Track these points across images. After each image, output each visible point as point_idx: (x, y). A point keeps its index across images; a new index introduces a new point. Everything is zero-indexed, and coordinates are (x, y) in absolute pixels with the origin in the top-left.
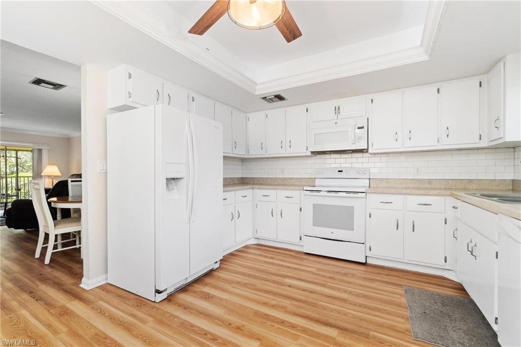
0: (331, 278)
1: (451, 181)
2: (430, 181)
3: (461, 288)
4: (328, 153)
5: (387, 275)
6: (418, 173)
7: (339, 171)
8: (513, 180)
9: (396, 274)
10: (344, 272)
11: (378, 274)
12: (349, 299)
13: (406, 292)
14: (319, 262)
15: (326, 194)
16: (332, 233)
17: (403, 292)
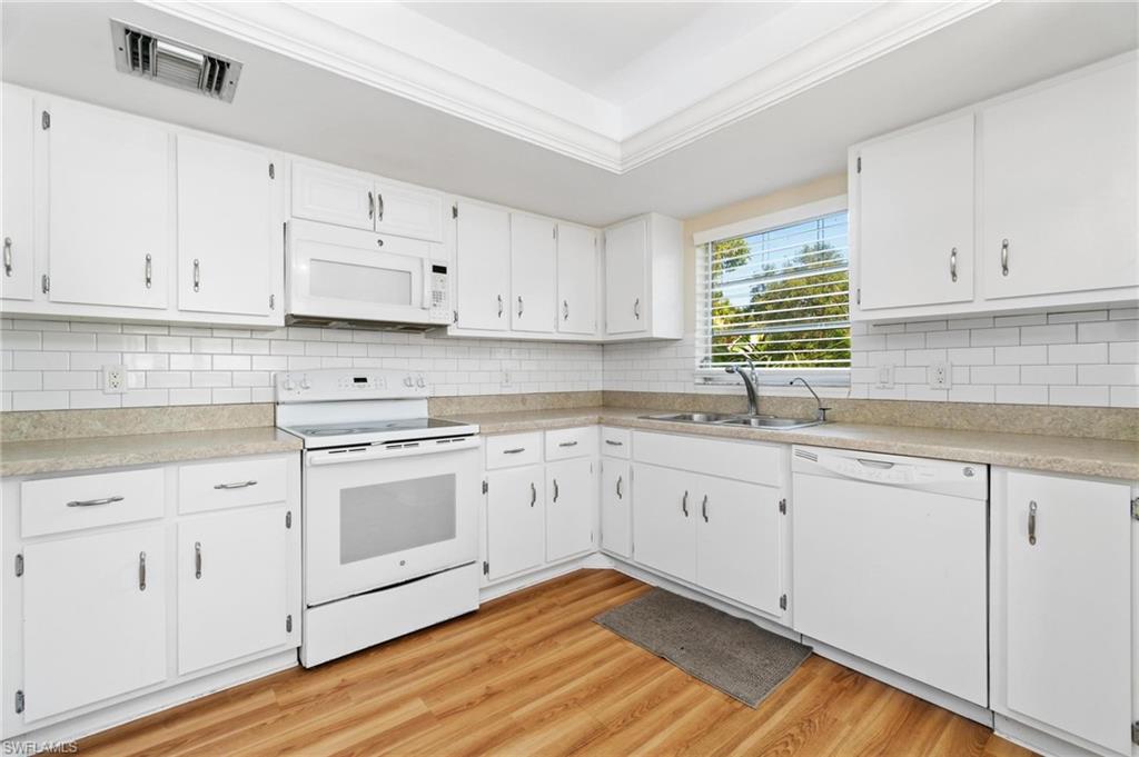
0: (490, 695)
1: (547, 397)
2: (523, 398)
3: (619, 580)
4: (345, 325)
5: (541, 612)
6: (507, 381)
7: (357, 380)
8: (603, 392)
9: (542, 602)
10: (481, 658)
11: (529, 618)
12: (601, 718)
13: (612, 629)
14: (393, 672)
15: (383, 451)
16: (402, 563)
17: (607, 634)
